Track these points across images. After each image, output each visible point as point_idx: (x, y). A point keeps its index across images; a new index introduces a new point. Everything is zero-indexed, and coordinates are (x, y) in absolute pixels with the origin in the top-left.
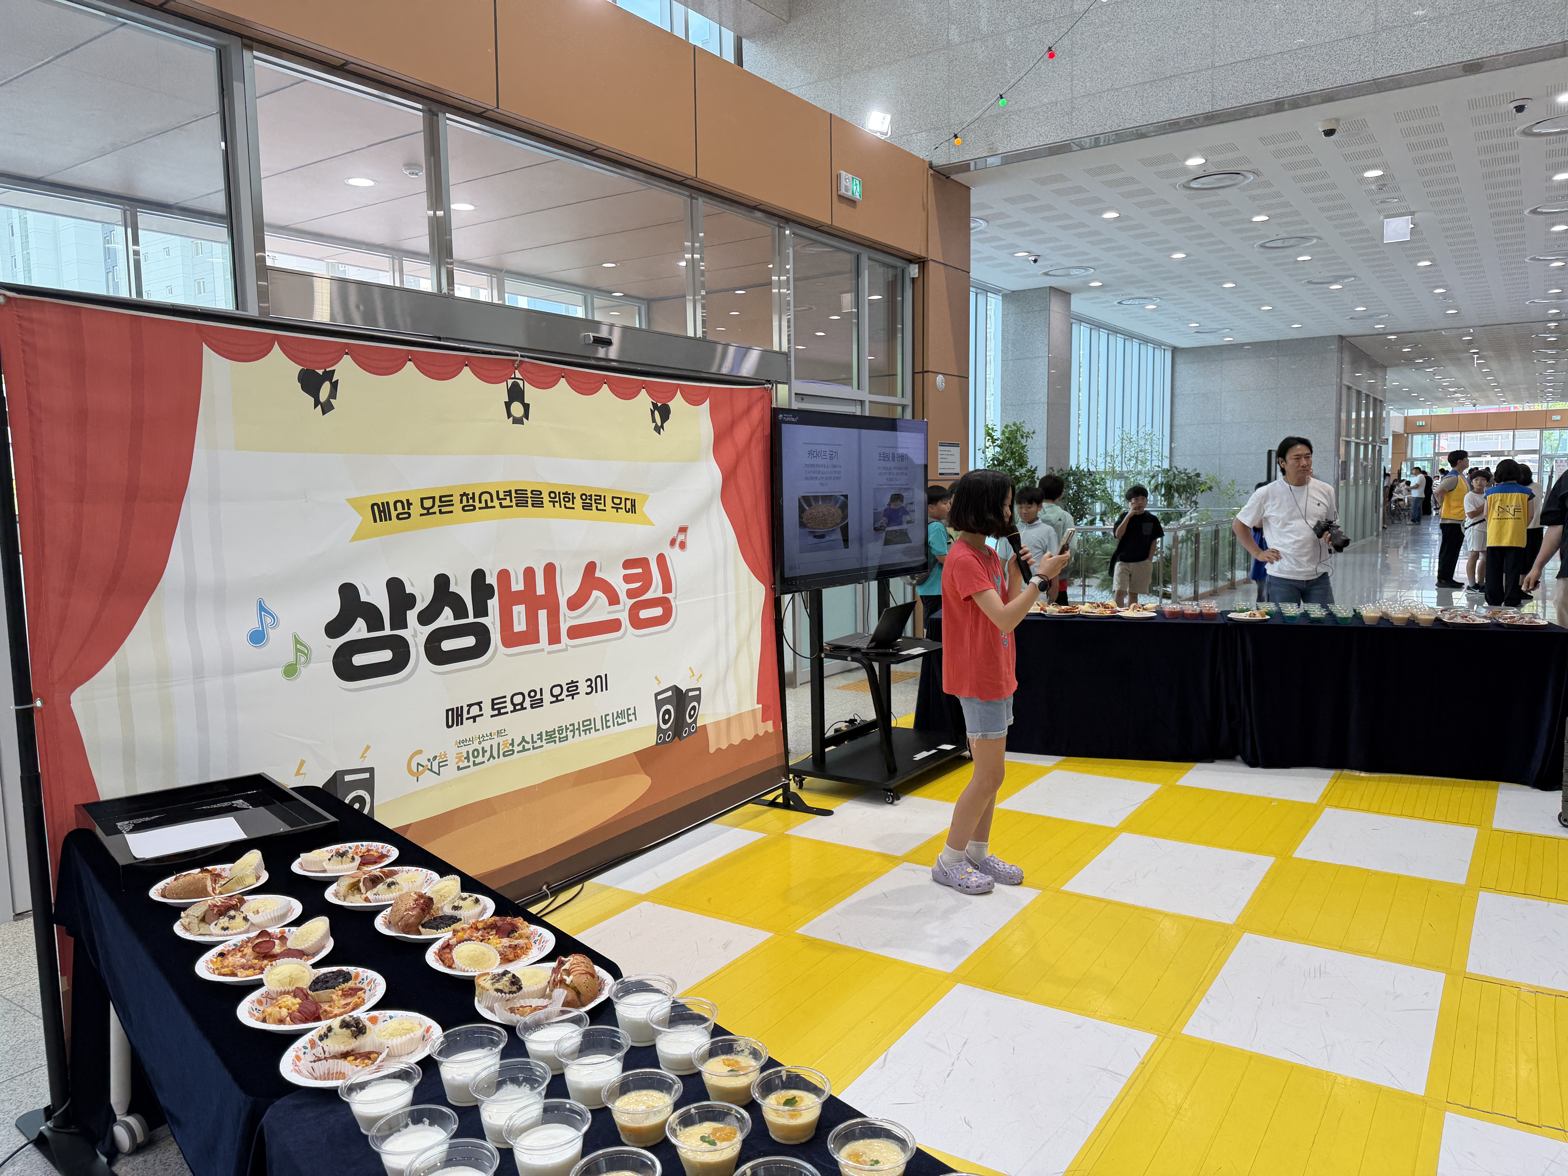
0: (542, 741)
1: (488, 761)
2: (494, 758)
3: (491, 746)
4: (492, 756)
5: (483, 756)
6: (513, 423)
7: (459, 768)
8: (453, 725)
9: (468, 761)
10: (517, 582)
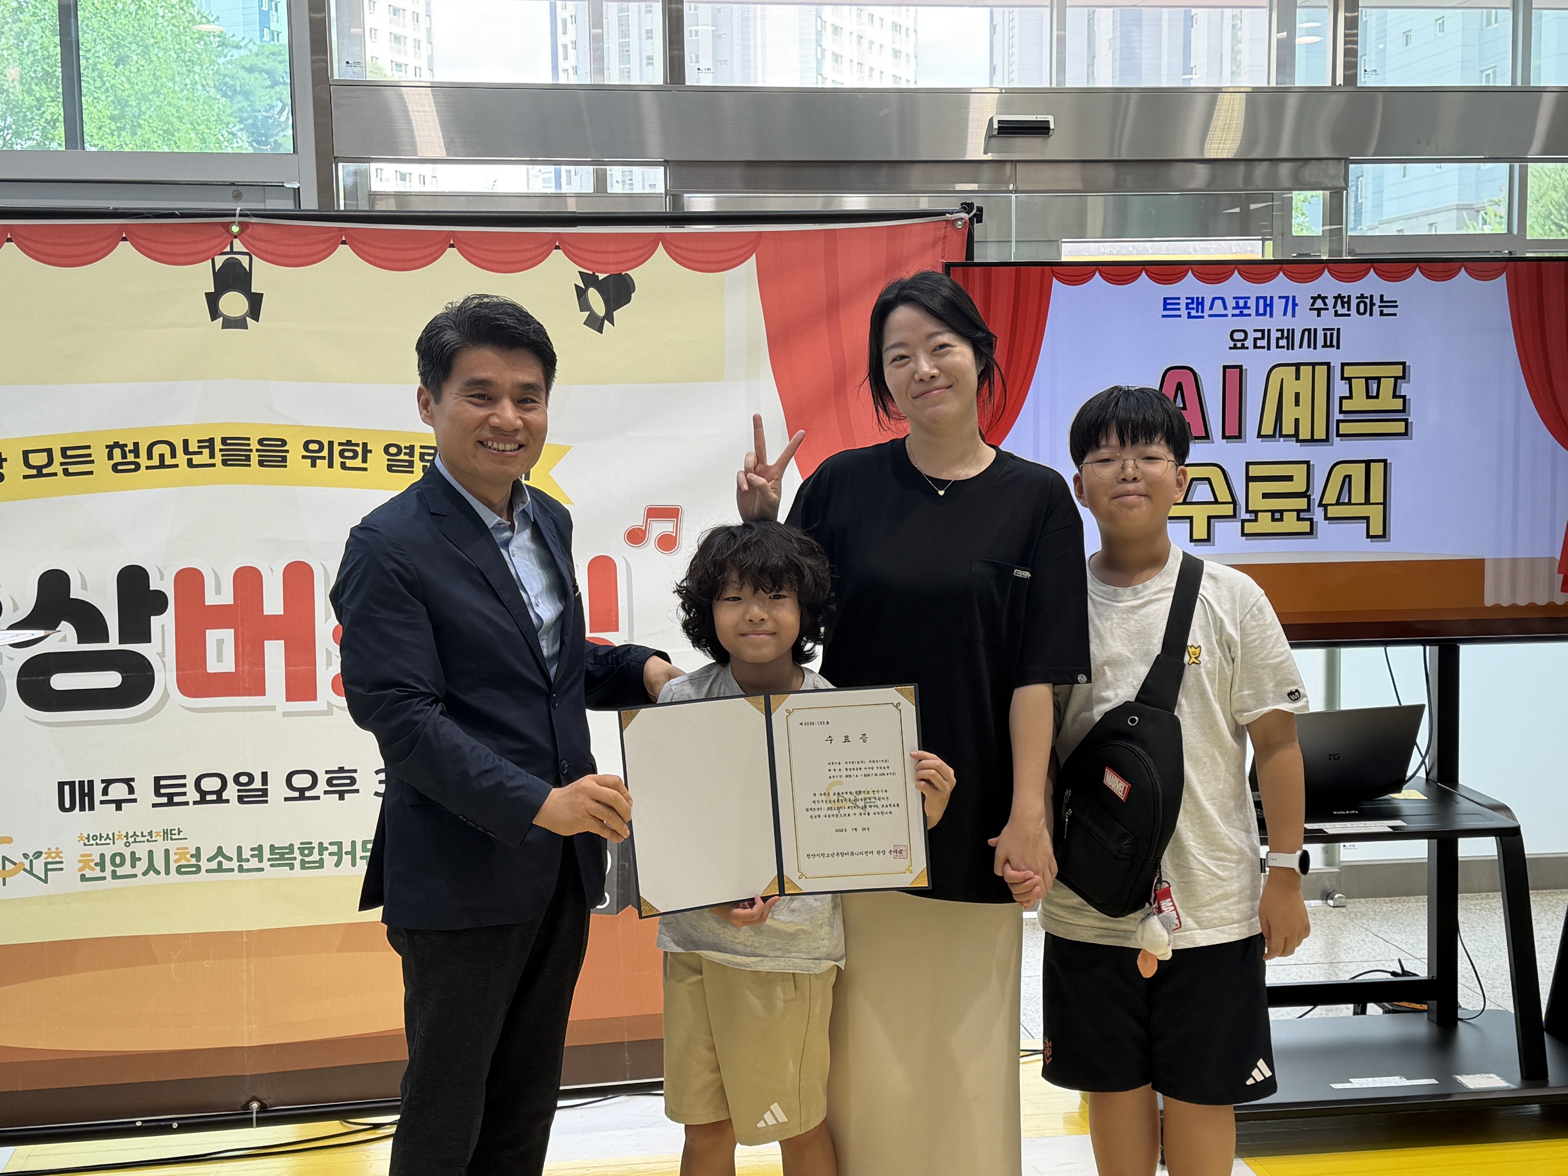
0: (261, 861)
1: (145, 874)
2: (158, 873)
3: (151, 853)
4: (151, 867)
5: (133, 866)
6: (224, 327)
7: (83, 878)
8: (72, 808)
9: (103, 870)
10: (218, 591)
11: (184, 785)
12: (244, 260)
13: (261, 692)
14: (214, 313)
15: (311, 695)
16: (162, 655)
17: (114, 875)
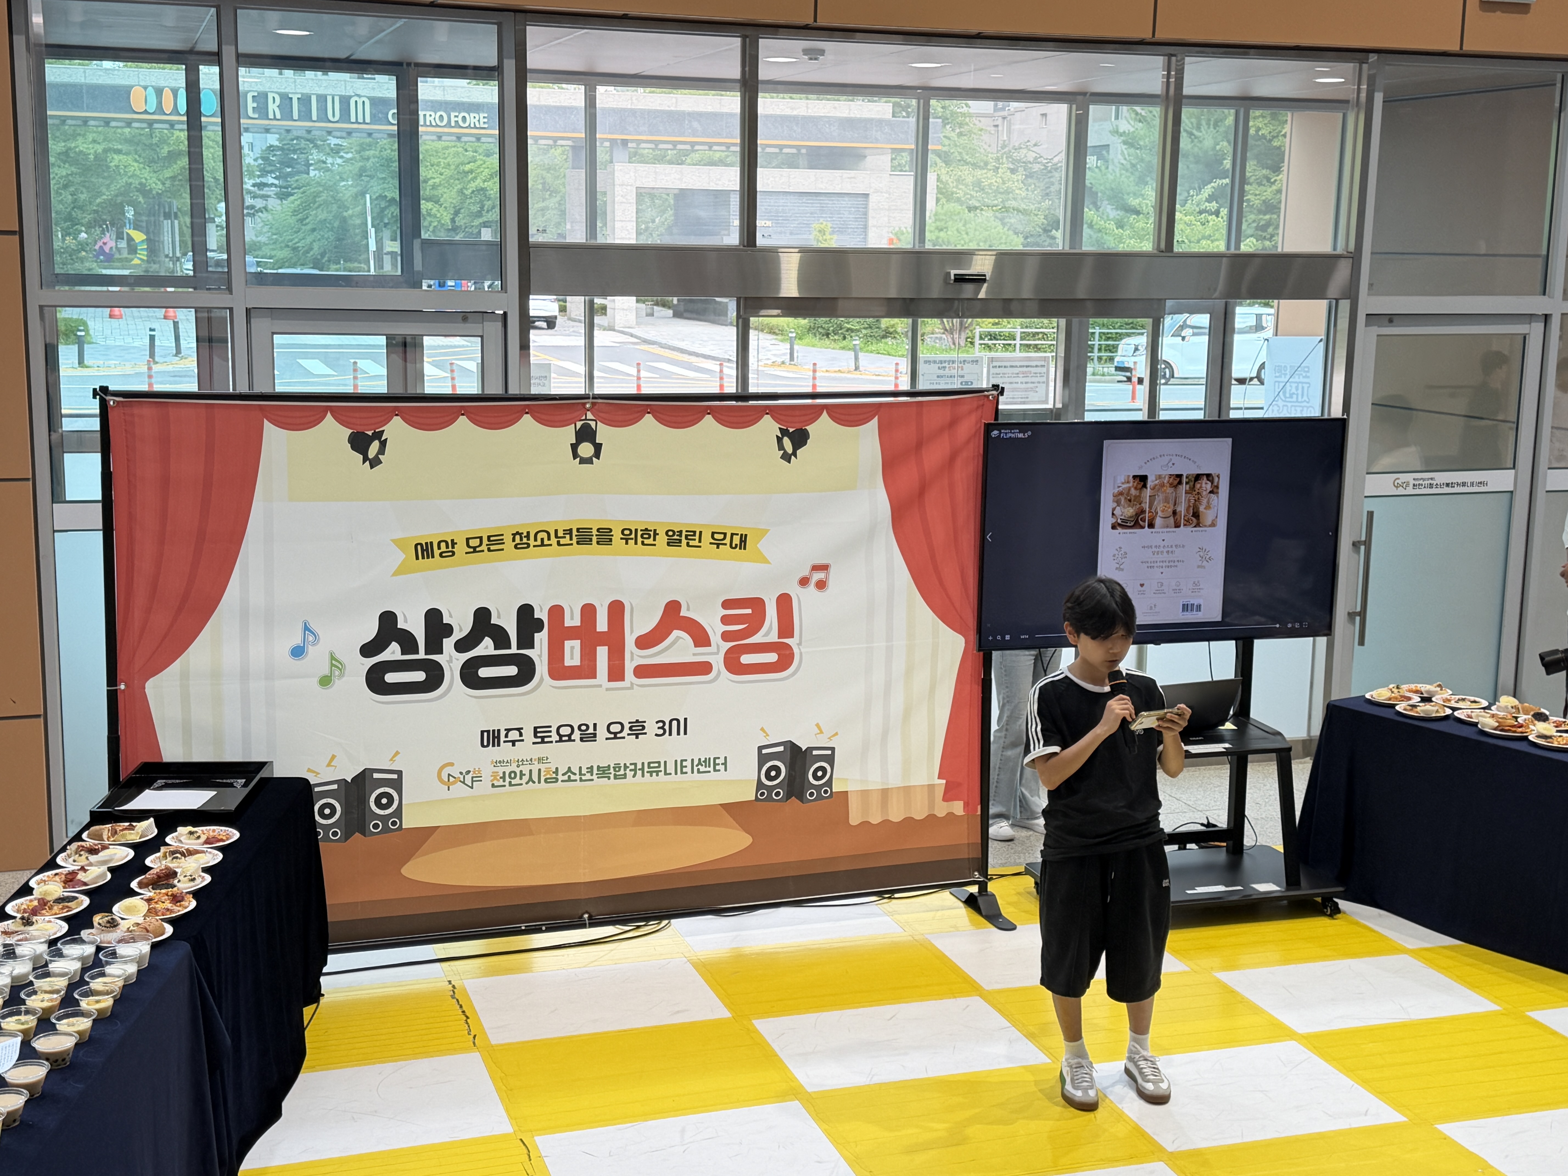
0: (592, 775)
1: (527, 783)
2: (534, 782)
3: (531, 771)
4: (531, 779)
5: (521, 779)
6: (580, 463)
7: (493, 786)
8: (488, 745)
9: (504, 781)
10: (572, 618)
11: (550, 732)
12: (593, 424)
13: (594, 676)
14: (575, 455)
15: (621, 678)
16: (540, 656)
17: (510, 784)
